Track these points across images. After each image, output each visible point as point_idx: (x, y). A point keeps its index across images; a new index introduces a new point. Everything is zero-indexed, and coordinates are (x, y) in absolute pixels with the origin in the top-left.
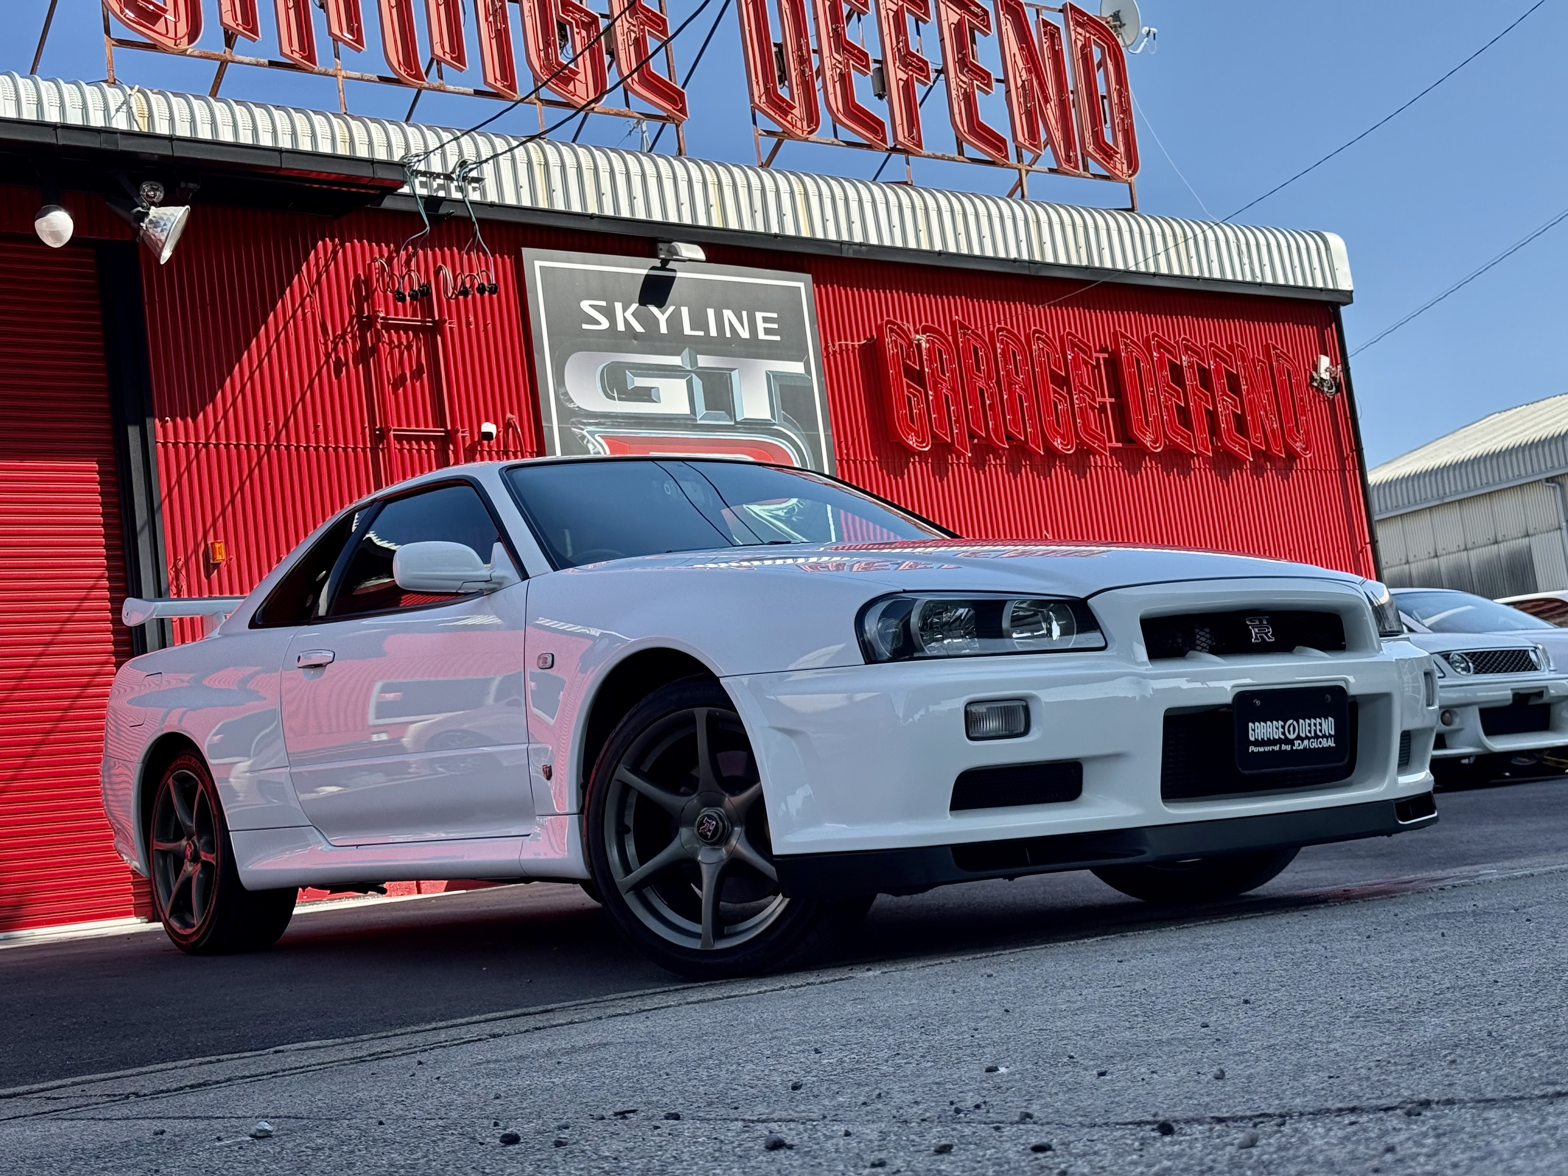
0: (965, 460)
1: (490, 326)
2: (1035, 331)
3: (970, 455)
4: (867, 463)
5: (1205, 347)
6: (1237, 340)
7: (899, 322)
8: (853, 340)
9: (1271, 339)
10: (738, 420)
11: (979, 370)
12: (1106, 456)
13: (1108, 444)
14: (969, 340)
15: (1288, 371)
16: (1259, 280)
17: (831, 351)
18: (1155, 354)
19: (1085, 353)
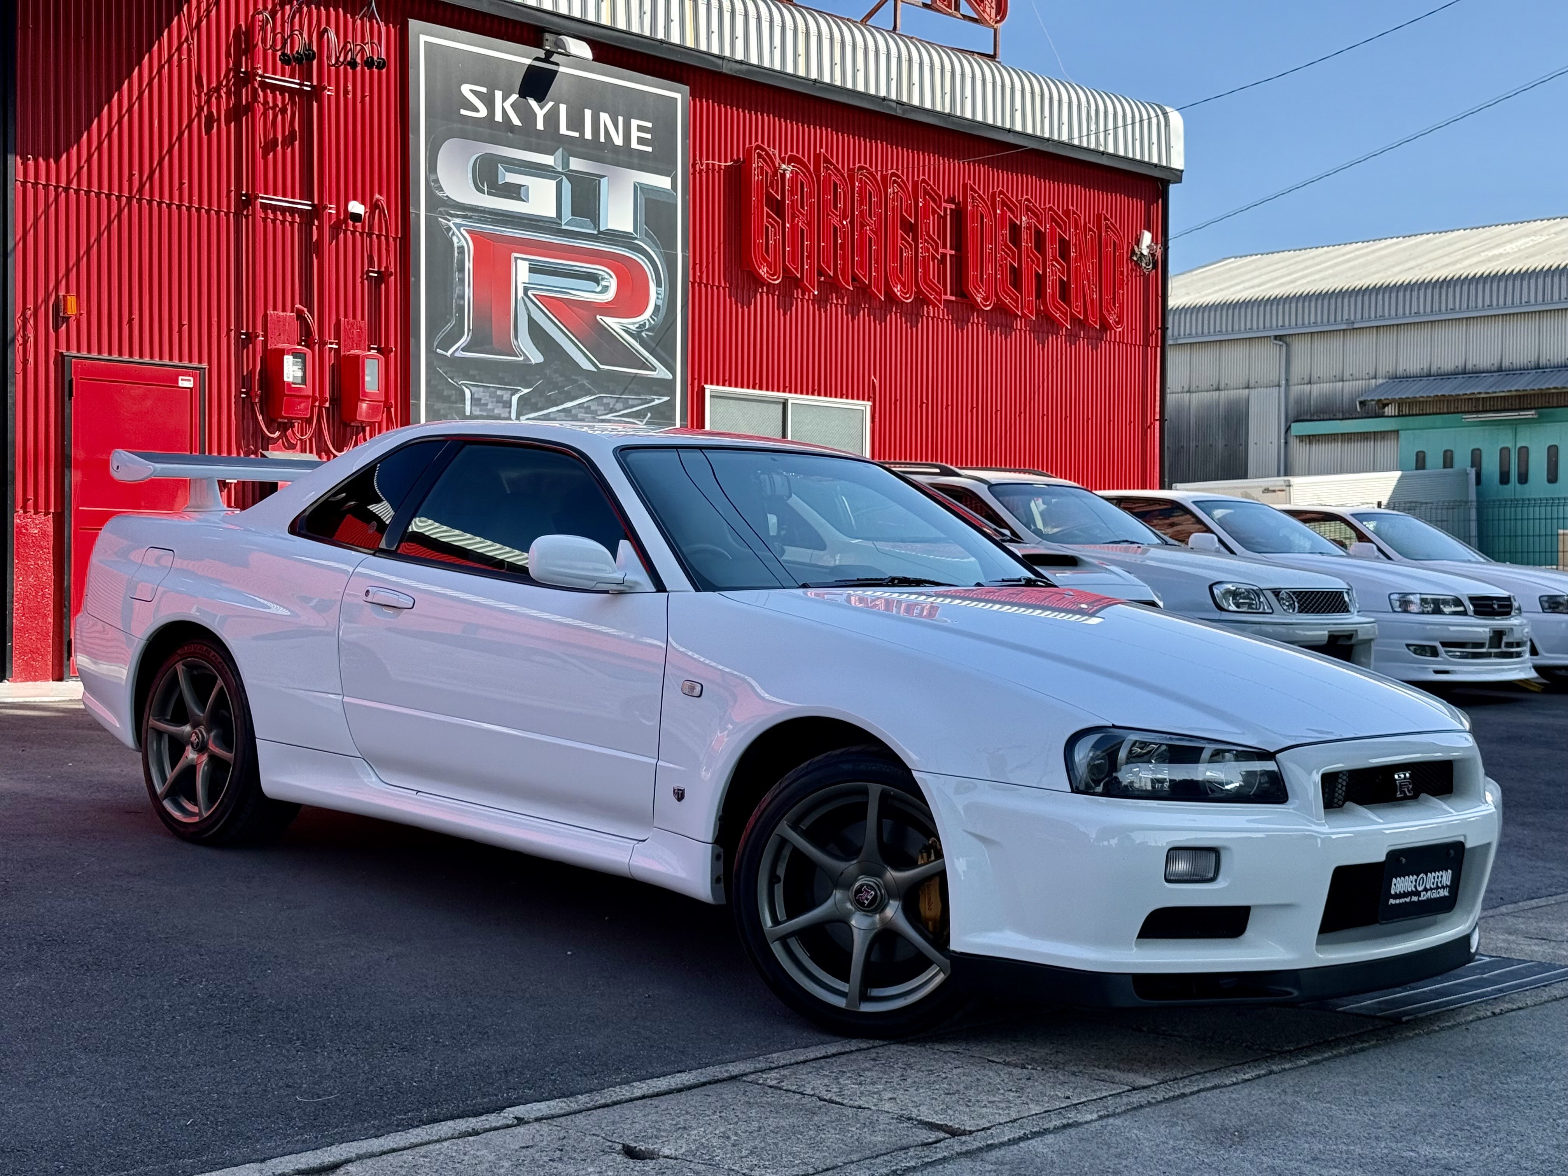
0: (809, 296)
1: (367, 99)
2: (893, 174)
3: (816, 293)
4: (718, 288)
5: (1044, 210)
6: (1072, 205)
7: (766, 146)
8: (720, 161)
9: (1103, 209)
10: (602, 229)
11: (835, 207)
12: (939, 308)
13: (943, 297)
14: (830, 174)
15: (1114, 242)
16: (1102, 149)
17: (698, 169)
18: (998, 212)
19: (935, 201)
